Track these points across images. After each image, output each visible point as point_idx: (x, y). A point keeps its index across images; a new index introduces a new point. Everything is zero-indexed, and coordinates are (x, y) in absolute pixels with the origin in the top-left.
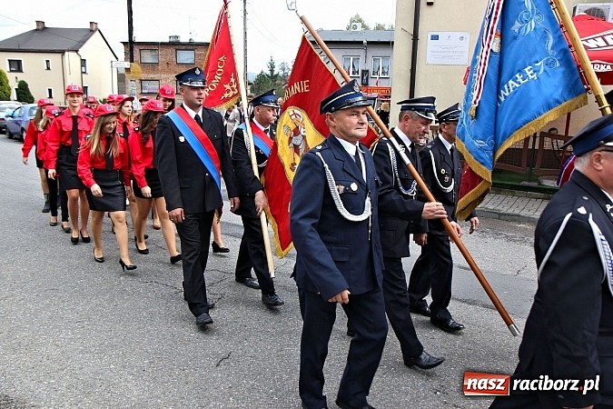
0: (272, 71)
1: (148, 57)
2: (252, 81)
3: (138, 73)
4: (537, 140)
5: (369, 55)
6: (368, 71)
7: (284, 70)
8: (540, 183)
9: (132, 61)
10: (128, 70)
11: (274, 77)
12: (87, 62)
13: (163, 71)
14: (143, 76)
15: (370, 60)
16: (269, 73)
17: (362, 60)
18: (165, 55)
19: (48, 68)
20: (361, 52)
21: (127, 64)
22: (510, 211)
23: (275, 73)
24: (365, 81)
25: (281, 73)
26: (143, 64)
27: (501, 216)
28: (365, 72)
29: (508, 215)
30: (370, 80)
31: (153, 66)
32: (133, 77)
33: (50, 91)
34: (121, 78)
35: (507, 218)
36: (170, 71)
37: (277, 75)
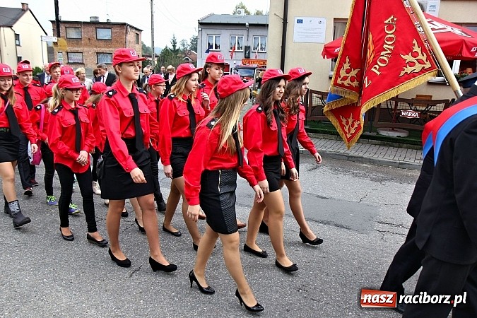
0: (174, 46)
1: (73, 34)
2: (158, 54)
3: (65, 46)
5: (251, 35)
6: (249, 47)
7: (184, 45)
9: (59, 36)
10: (55, 44)
11: (176, 51)
12: (20, 36)
13: (86, 45)
14: (69, 49)
15: (251, 39)
16: (172, 48)
17: (245, 38)
18: (86, 33)
20: (244, 32)
21: (55, 39)
22: (356, 154)
23: (177, 48)
24: (247, 55)
25: (182, 48)
26: (69, 40)
28: (247, 48)
29: (355, 157)
30: (251, 54)
31: (77, 41)
32: (60, 49)
34: (50, 50)
35: (354, 160)
36: (91, 45)
37: (178, 50)
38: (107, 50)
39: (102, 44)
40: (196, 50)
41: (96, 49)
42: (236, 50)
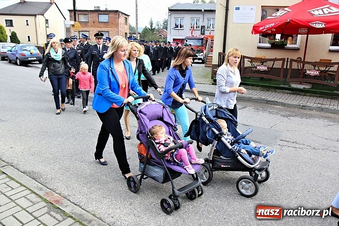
0: (151, 26)
1: (82, 18)
2: (140, 32)
3: (79, 27)
4: (289, 63)
5: (205, 18)
6: (204, 26)
7: (158, 25)
8: (290, 86)
9: (75, 21)
10: (73, 26)
11: (153, 30)
12: (49, 21)
13: (91, 26)
14: (81, 29)
15: (206, 20)
16: (150, 27)
18: (92, 18)
19: (28, 25)
20: (200, 16)
21: (73, 23)
22: (273, 100)
23: (153, 28)
24: (203, 32)
25: (157, 28)
26: (80, 22)
27: (268, 102)
28: (203, 27)
29: (272, 101)
30: (206, 31)
31: (85, 24)
32: (75, 29)
33: (29, 37)
34: (68, 30)
35: (271, 103)
36: (95, 26)
37: (154, 29)
38: (106, 29)
39: (102, 25)
40: (166, 28)
41: (98, 29)
42: (195, 29)
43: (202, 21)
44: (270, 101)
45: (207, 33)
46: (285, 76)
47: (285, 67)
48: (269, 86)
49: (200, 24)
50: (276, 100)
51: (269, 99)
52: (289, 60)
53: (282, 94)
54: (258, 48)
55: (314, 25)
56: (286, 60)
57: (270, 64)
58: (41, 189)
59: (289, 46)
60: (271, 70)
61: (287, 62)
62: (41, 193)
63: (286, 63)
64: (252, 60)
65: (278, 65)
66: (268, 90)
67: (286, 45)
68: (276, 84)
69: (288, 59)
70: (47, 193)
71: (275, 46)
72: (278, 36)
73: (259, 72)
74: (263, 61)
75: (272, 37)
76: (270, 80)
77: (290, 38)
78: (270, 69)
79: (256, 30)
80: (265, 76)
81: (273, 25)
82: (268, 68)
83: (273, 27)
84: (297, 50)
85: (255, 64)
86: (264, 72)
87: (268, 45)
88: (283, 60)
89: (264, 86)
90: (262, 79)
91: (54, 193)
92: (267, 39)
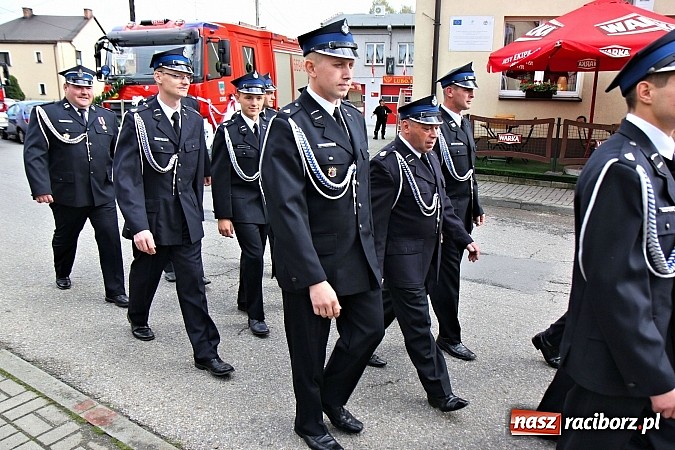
4: (562, 127)
5: (395, 42)
6: (393, 59)
8: (565, 173)
12: (82, 54)
15: (396, 47)
17: (386, 46)
19: (39, 62)
20: (385, 39)
22: (532, 201)
24: (390, 70)
27: (523, 206)
28: (390, 60)
29: (530, 204)
30: (396, 69)
33: (42, 86)
35: (530, 208)
42: (375, 63)
43: (389, 47)
44: (526, 204)
45: (398, 72)
46: (555, 154)
47: (554, 136)
48: (525, 174)
49: (385, 54)
50: (539, 201)
51: (525, 200)
52: (562, 123)
53: (550, 190)
54: (501, 99)
55: (608, 53)
56: (556, 122)
57: (525, 130)
58: (69, 396)
59: (560, 93)
60: (527, 143)
61: (559, 125)
62: (68, 404)
63: (555, 127)
64: (489, 123)
65: (540, 132)
66: (522, 183)
67: (555, 92)
68: (538, 170)
69: (559, 119)
70: (81, 403)
71: (533, 95)
72: (539, 76)
73: (503, 146)
74: (510, 125)
75: (527, 78)
76: (526, 162)
77: (563, 79)
78: (524, 141)
79: (495, 63)
80: (515, 155)
81: (529, 53)
82: (521, 138)
83: (529, 59)
84: (578, 101)
85: (496, 131)
86: (514, 145)
87: (521, 93)
88: (551, 121)
89: (514, 174)
90: (509, 160)
91: (96, 403)
92: (518, 82)
